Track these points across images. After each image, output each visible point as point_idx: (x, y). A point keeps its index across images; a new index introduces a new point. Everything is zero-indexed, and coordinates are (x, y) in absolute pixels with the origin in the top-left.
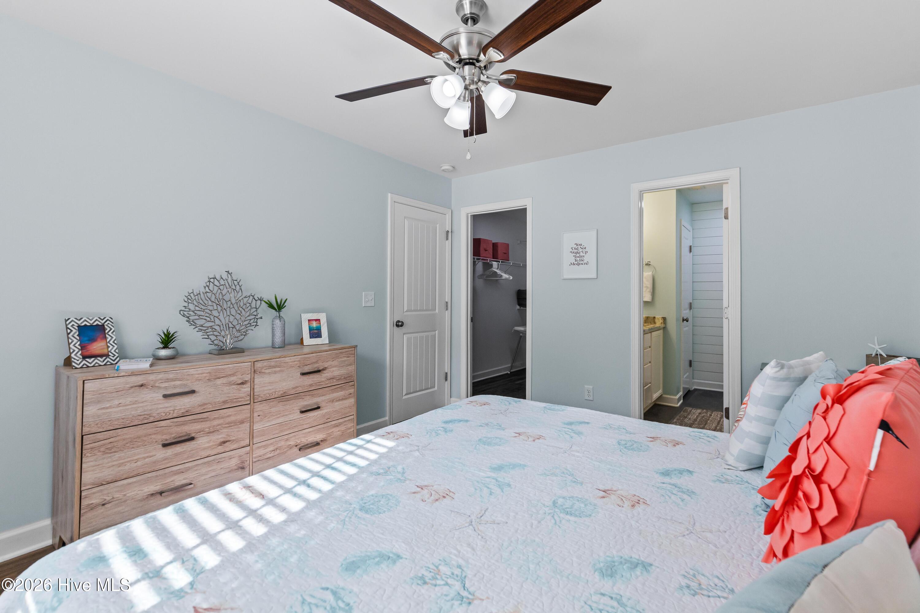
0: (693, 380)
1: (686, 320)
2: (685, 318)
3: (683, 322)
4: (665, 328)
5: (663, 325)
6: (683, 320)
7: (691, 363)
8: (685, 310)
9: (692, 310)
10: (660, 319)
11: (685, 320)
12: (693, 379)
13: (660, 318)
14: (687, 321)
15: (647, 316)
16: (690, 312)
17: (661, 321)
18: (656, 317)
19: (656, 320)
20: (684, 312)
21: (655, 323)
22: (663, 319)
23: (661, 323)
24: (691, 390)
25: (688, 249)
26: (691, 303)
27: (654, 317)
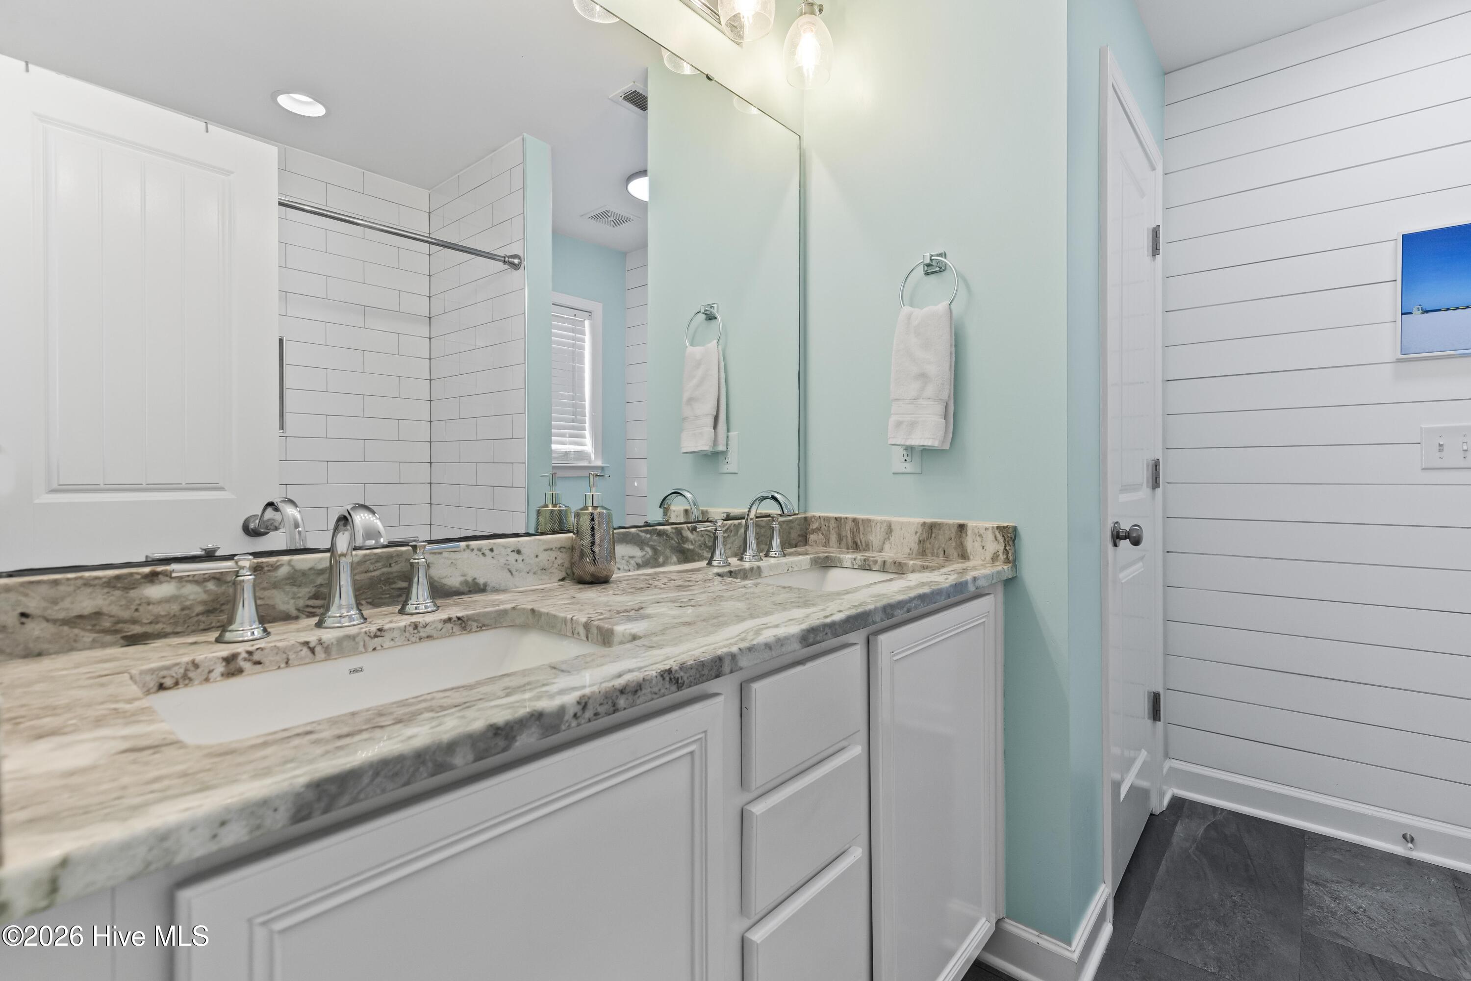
0: (1168, 764)
1: (1127, 536)
2: (1125, 526)
3: (1115, 545)
4: (1011, 584)
5: (1001, 567)
6: (1117, 537)
7: (1155, 701)
8: (1126, 488)
9: (1159, 491)
10: (990, 536)
11: (1125, 538)
12: (1167, 755)
13: (986, 529)
14: (1136, 542)
15: (929, 520)
16: (1154, 497)
17: (994, 546)
18: (970, 524)
19: (970, 543)
20: (1124, 498)
21: (964, 556)
22: (1000, 538)
23: (995, 558)
24: (1157, 811)
25: (1145, 242)
26: (1156, 464)
27: (962, 527)
